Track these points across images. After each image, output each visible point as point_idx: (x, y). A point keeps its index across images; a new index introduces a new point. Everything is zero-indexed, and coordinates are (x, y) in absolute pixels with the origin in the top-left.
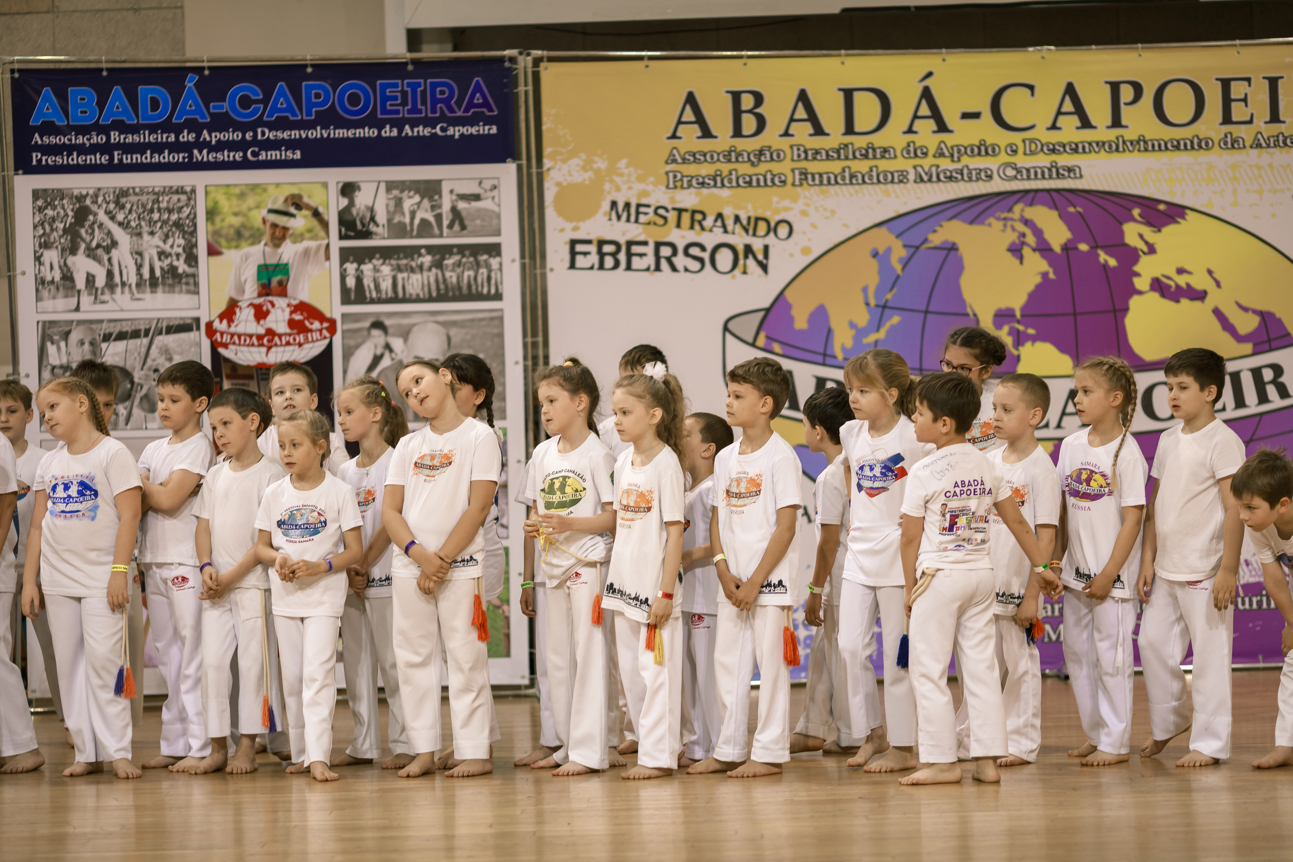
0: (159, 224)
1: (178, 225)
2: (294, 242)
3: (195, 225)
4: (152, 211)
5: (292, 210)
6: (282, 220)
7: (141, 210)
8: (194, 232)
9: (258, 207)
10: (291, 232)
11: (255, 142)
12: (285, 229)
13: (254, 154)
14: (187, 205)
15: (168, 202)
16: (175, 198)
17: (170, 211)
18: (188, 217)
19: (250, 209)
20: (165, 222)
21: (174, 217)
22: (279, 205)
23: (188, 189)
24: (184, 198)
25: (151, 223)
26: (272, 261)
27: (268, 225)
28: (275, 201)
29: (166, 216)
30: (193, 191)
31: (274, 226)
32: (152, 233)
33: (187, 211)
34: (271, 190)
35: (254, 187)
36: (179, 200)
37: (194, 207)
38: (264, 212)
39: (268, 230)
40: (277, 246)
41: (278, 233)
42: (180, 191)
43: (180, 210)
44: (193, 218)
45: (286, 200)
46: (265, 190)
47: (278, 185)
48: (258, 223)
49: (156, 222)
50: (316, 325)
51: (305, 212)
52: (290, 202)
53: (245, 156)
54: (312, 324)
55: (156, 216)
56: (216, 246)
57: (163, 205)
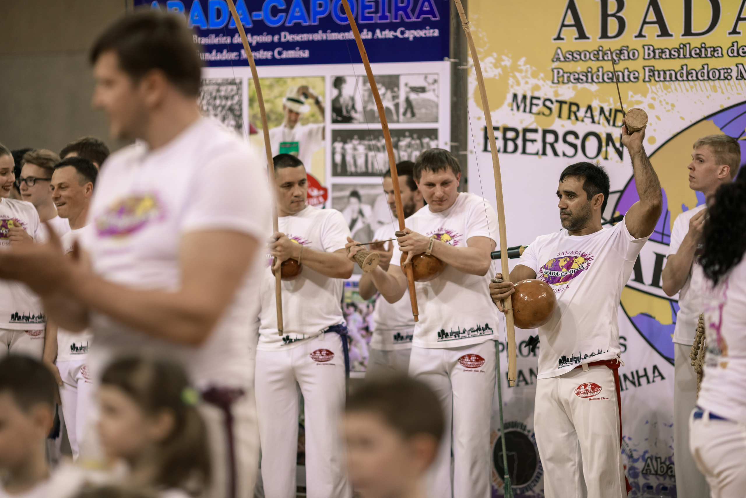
0: (220, 109)
1: (231, 109)
2: (303, 124)
3: (241, 110)
4: (215, 98)
5: (302, 99)
6: (295, 107)
7: (209, 97)
8: (240, 116)
9: (281, 95)
10: (300, 116)
11: (280, 44)
12: (297, 114)
13: (280, 53)
14: (237, 94)
15: (226, 90)
16: (230, 87)
17: (227, 98)
18: (237, 104)
19: (276, 98)
20: (223, 107)
21: (229, 103)
22: (294, 95)
23: (238, 81)
24: (235, 87)
25: (215, 107)
26: (289, 140)
27: (287, 110)
28: (291, 91)
29: (224, 102)
30: (241, 83)
31: (291, 111)
32: (216, 115)
33: (236, 98)
34: (289, 81)
35: (279, 80)
36: (232, 90)
37: (241, 95)
38: (284, 100)
39: (286, 114)
40: (292, 127)
41: (293, 117)
42: (232, 82)
43: (232, 97)
44: (240, 103)
45: (299, 91)
46: (285, 82)
47: (293, 78)
48: (280, 109)
49: (218, 107)
50: (315, 192)
51: (311, 101)
52: (301, 92)
53: (273, 56)
54: (312, 191)
55: (218, 102)
56: (254, 127)
57: (223, 93)
